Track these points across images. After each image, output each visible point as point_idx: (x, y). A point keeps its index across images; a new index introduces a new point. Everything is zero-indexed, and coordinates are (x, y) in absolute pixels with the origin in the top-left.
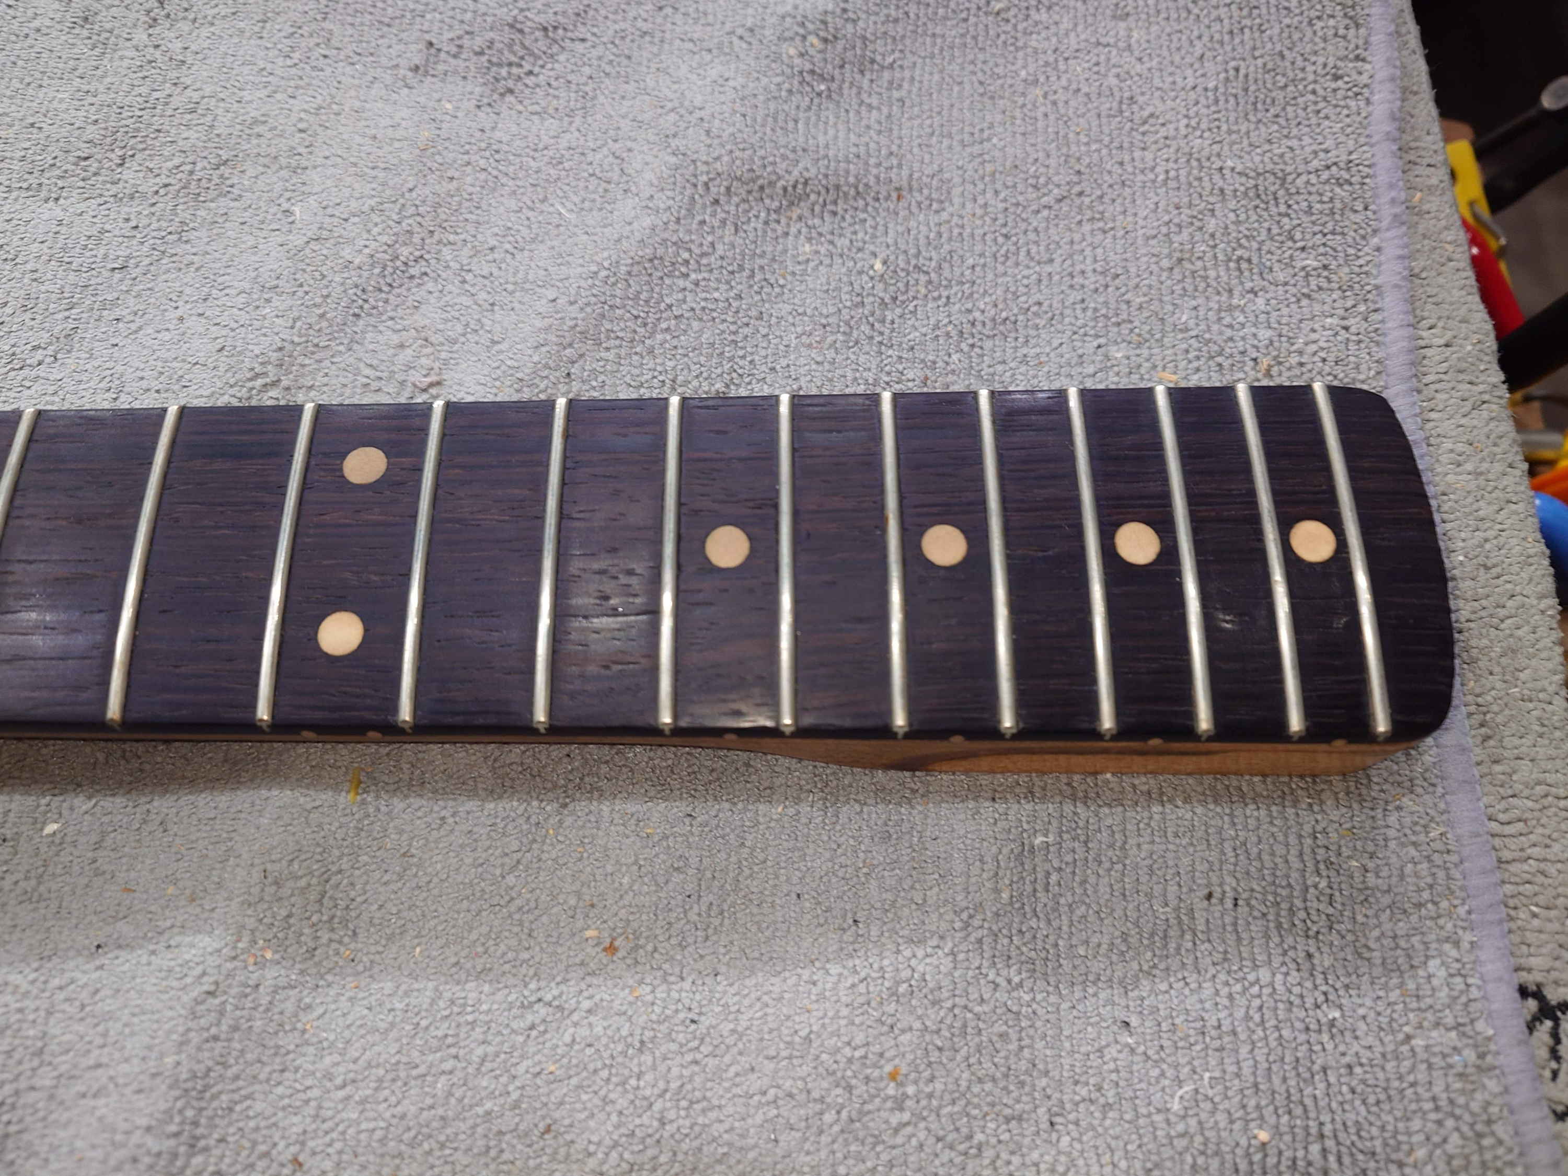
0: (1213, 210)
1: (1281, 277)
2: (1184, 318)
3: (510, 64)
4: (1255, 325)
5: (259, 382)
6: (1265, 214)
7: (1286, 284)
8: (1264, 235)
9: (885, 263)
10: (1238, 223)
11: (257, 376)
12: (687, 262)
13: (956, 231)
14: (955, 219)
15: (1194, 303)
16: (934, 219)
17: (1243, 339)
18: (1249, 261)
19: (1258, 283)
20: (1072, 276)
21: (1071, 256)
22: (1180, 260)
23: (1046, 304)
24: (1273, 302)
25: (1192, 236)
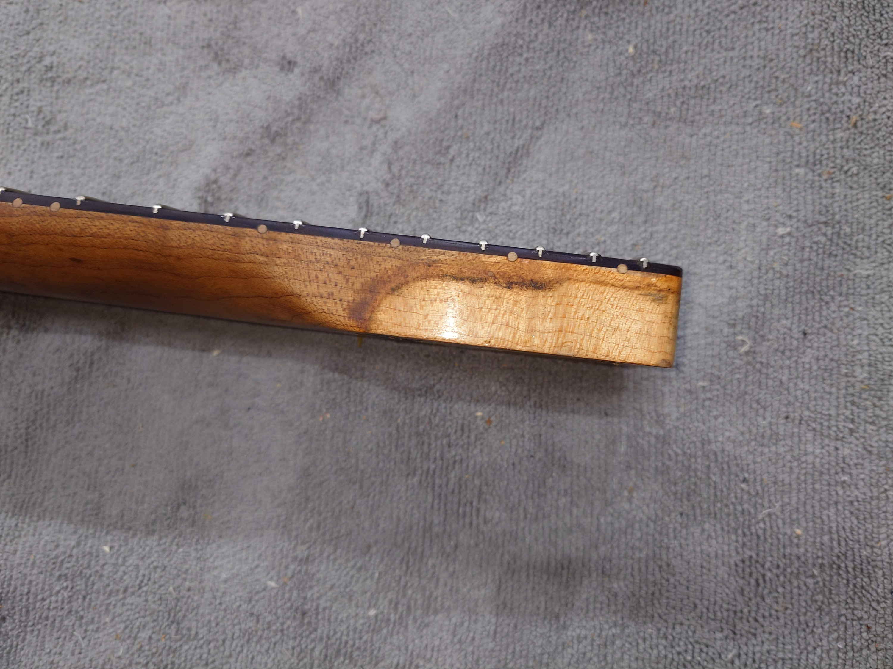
0: (835, 17)
1: (871, 62)
2: (809, 88)
4: (851, 94)
6: (867, 21)
7: (872, 67)
8: (863, 35)
9: (635, 47)
10: (849, 26)
12: (521, 46)
13: (678, 27)
14: (678, 20)
15: (816, 79)
16: (665, 19)
17: (843, 102)
18: (853, 52)
19: (857, 66)
20: (744, 58)
21: (745, 46)
22: (811, 50)
23: (728, 78)
24: (864, 79)
25: (820, 34)
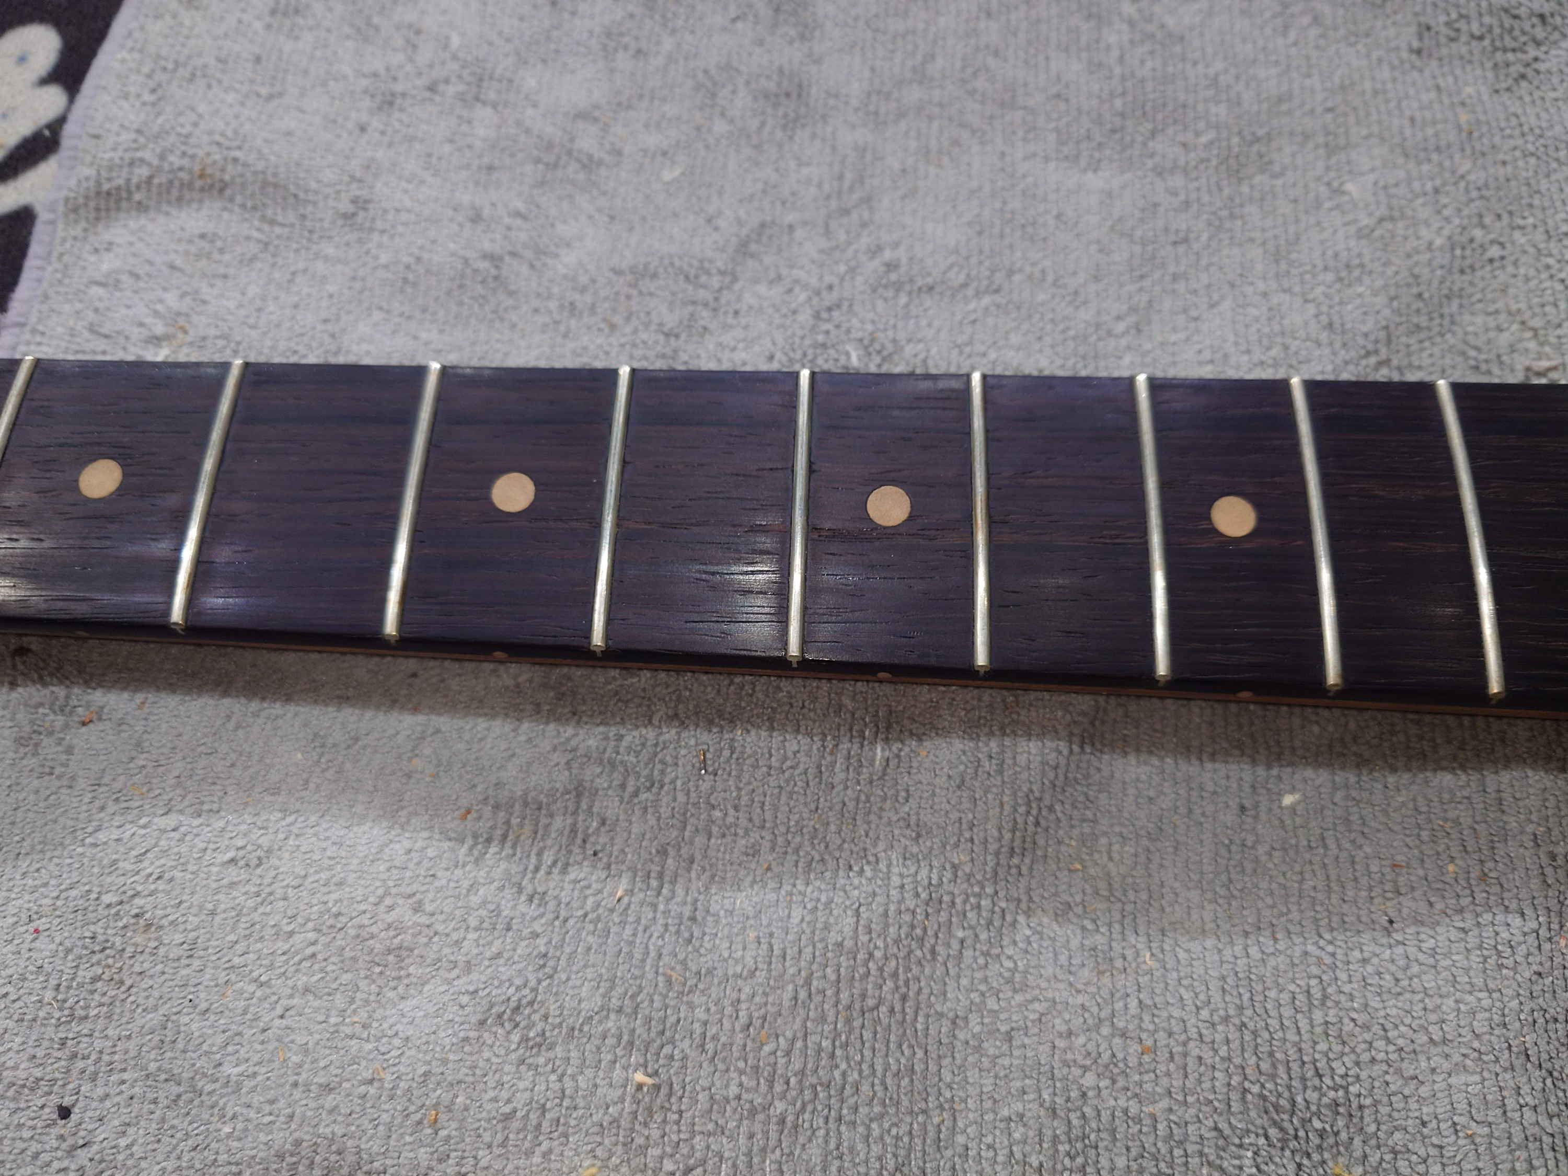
3: (1514, 50)
5: (1373, 360)
11: (1368, 354)
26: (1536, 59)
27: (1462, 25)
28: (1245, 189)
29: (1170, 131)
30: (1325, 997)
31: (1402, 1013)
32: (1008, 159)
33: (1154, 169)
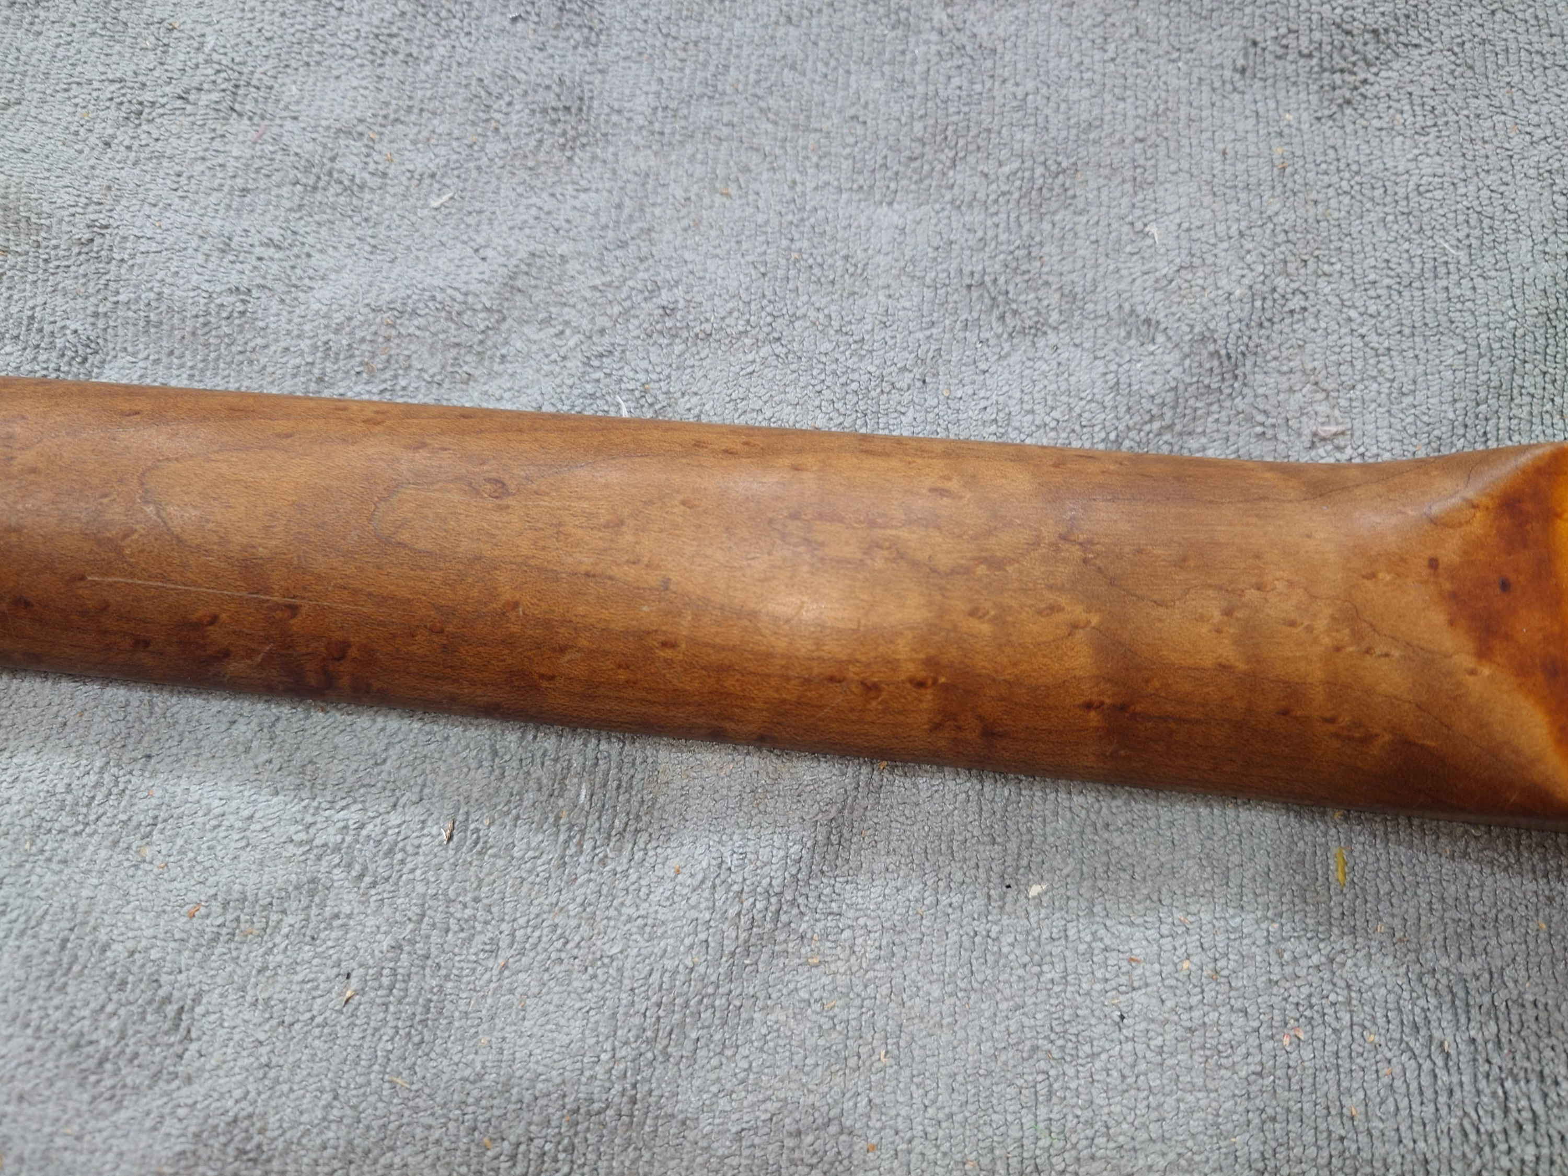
5: (1156, 425)
11: (1154, 418)
26: (1365, 81)
27: (1291, 40)
28: (1046, 226)
29: (971, 159)
30: (1051, 1093)
31: (1125, 1111)
32: (799, 188)
33: (952, 202)
